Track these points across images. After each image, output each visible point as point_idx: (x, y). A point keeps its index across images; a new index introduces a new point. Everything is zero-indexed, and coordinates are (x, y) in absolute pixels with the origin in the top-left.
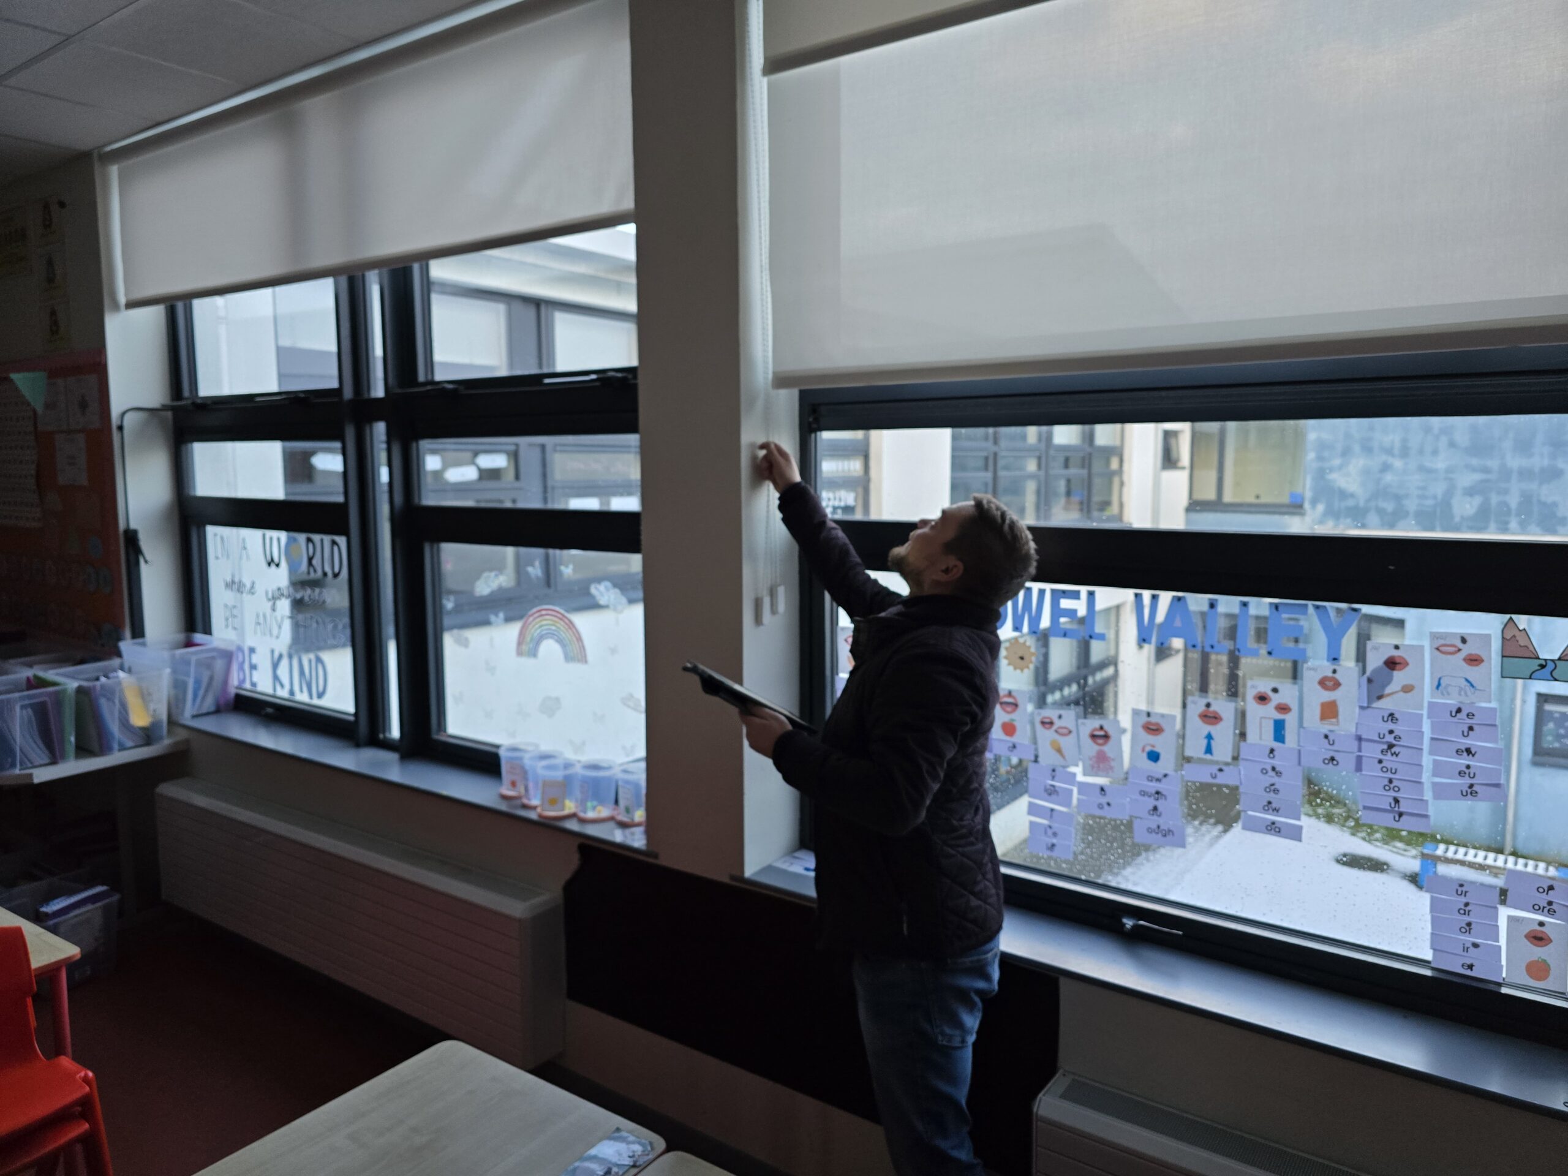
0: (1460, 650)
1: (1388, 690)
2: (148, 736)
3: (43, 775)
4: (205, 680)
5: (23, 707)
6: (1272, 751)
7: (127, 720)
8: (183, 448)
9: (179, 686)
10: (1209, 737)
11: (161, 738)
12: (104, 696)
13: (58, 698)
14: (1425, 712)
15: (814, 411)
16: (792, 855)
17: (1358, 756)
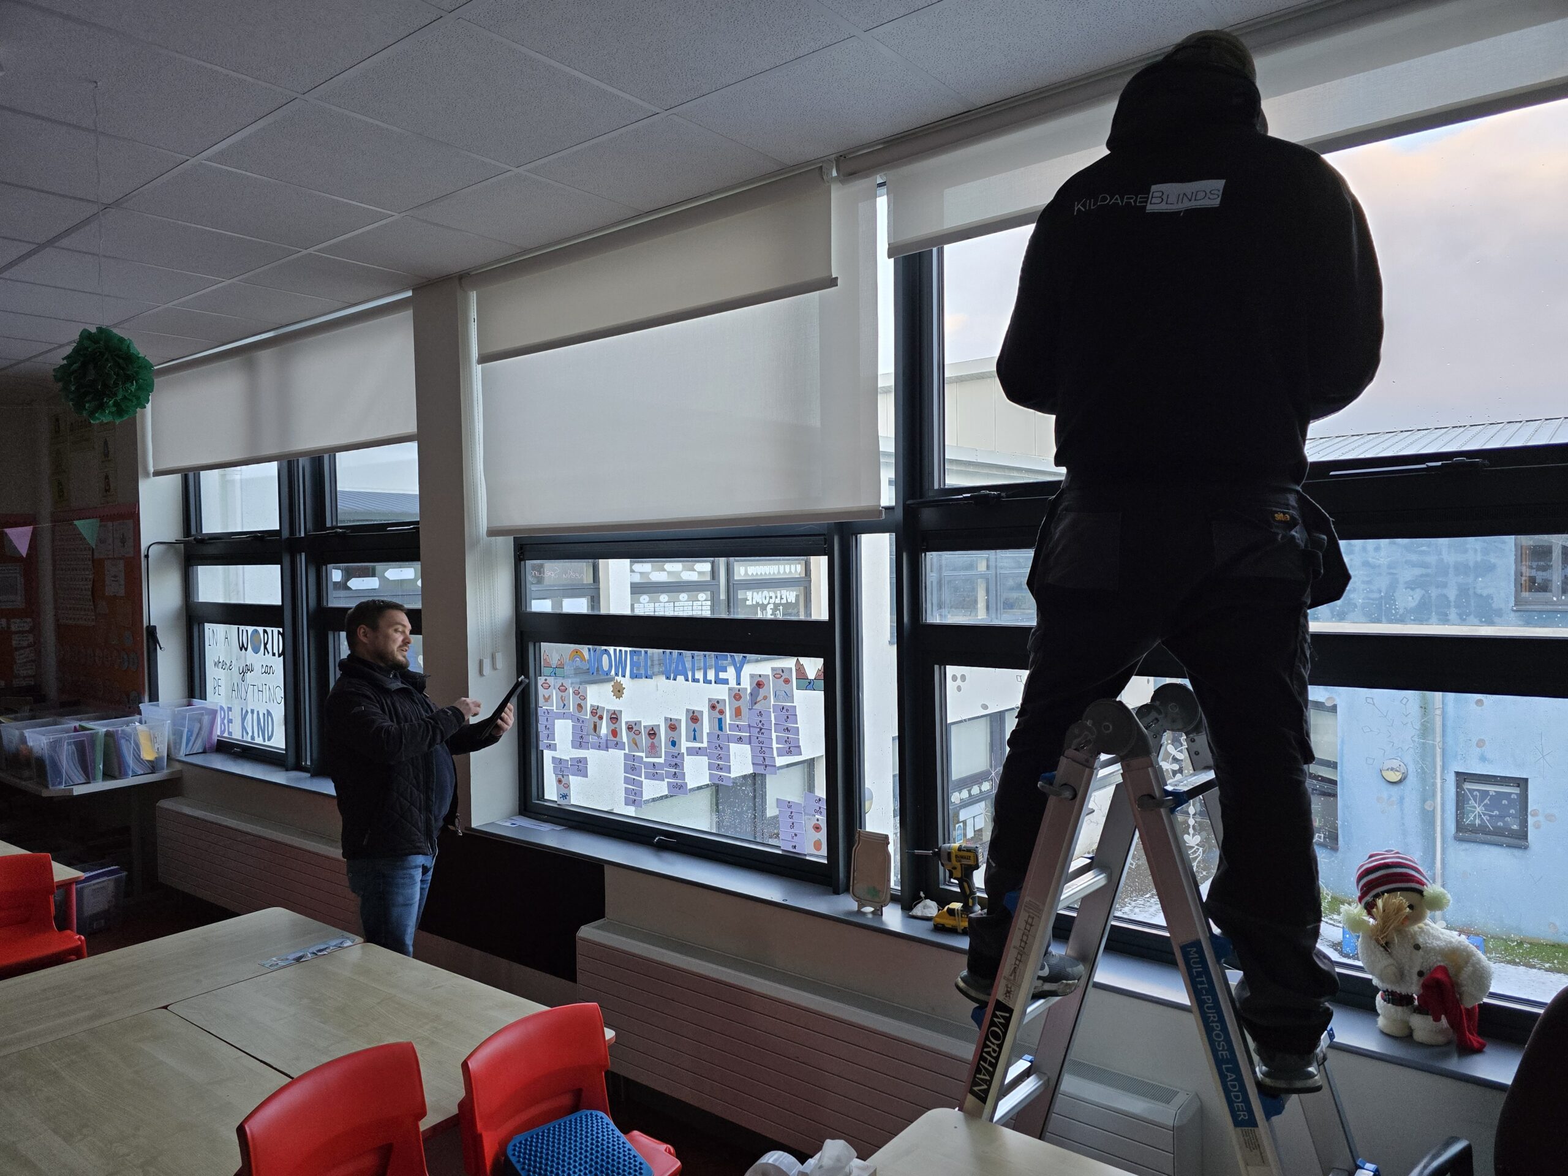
0: (782, 677)
1: (759, 699)
2: (153, 766)
3: (79, 790)
4: (196, 731)
5: (69, 744)
6: (718, 736)
7: (140, 756)
8: (191, 568)
9: (177, 734)
11: (163, 769)
12: (124, 738)
13: (93, 738)
14: (772, 710)
15: (521, 548)
16: (509, 817)
17: (750, 736)
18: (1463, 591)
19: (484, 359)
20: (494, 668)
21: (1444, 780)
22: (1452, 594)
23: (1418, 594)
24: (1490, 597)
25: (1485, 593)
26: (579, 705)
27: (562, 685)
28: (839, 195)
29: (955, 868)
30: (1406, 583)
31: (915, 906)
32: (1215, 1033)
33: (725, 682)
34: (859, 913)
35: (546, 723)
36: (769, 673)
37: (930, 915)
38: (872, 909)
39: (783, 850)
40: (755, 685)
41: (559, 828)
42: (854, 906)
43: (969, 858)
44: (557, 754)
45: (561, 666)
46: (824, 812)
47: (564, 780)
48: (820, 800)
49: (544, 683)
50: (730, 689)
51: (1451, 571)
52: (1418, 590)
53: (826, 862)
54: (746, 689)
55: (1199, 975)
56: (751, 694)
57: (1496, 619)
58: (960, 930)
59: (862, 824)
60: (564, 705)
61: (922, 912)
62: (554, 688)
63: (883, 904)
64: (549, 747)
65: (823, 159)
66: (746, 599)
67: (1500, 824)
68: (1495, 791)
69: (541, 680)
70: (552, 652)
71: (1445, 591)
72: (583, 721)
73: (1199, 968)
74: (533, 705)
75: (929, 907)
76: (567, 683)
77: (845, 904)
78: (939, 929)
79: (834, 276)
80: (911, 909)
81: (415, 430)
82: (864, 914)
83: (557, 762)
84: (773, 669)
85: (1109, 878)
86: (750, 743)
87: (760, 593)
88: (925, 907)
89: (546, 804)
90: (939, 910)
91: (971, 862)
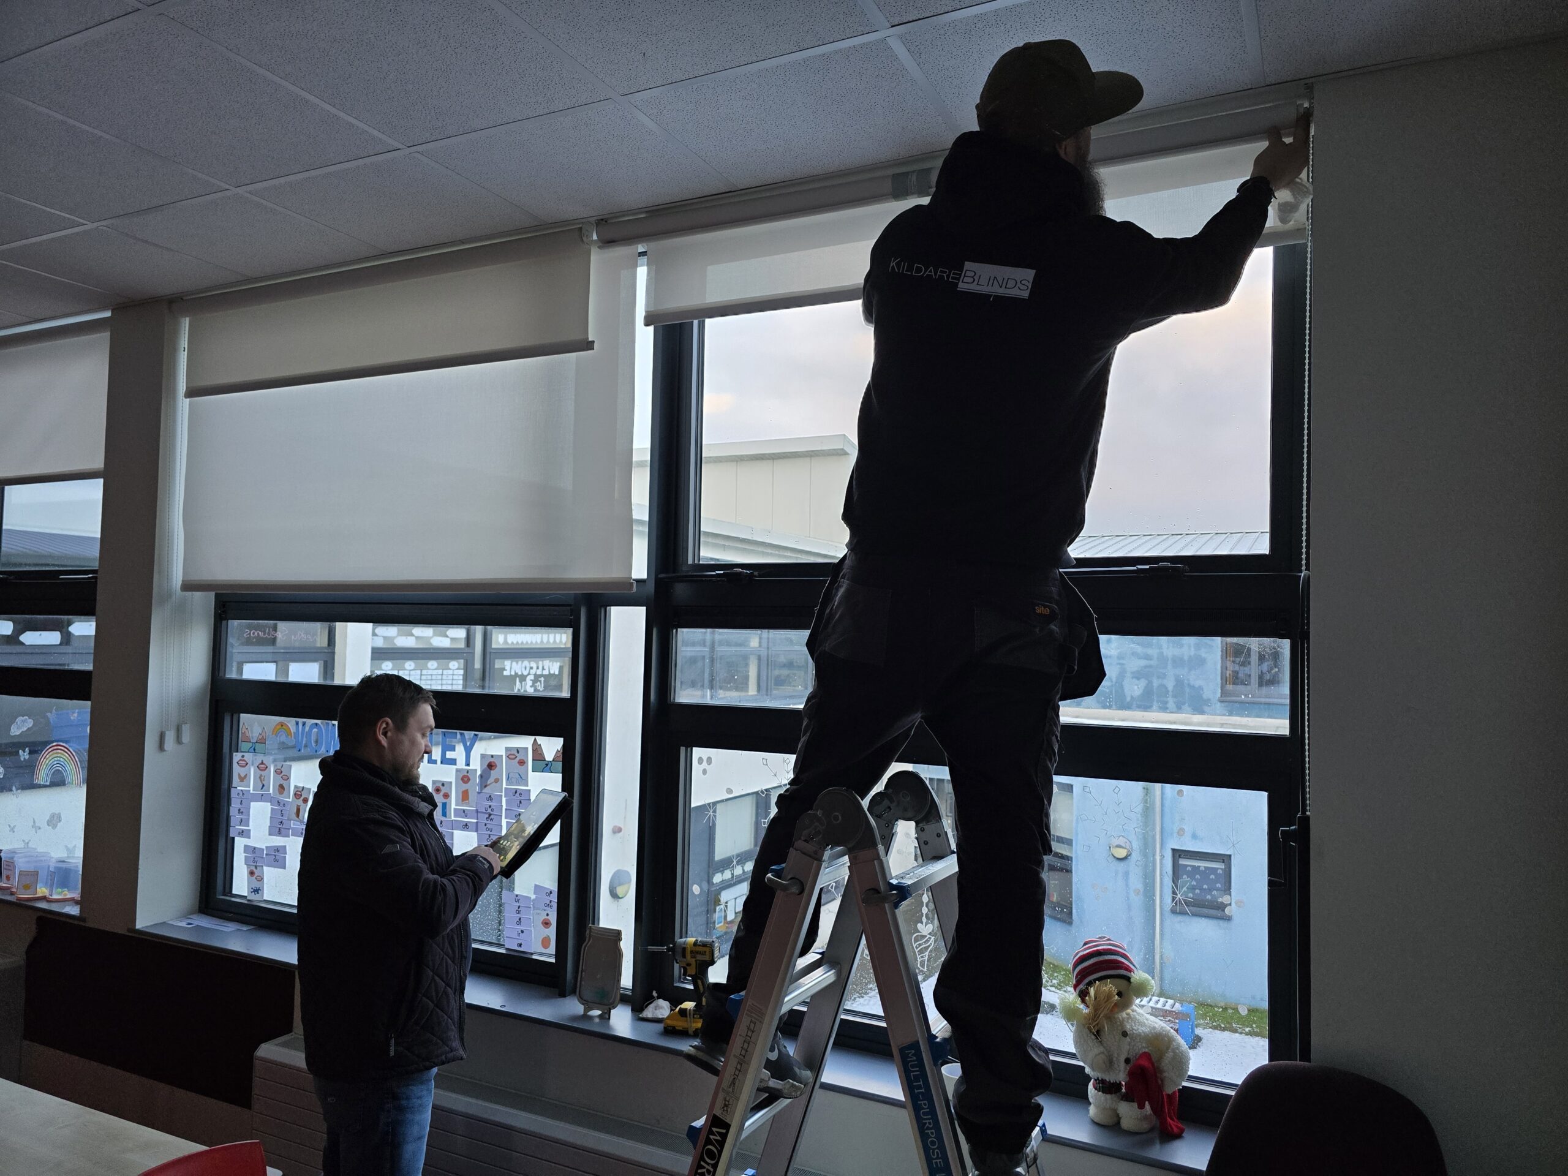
0: (516, 758)
1: (489, 782)
14: (503, 794)
15: (224, 606)
16: (186, 915)
17: (477, 822)
18: (1179, 683)
19: (191, 393)
20: (179, 740)
21: (1162, 857)
22: (1170, 684)
23: (1143, 683)
24: (1201, 688)
25: (1197, 683)
26: (281, 787)
27: (262, 763)
28: (598, 260)
29: (689, 965)
30: (1132, 673)
31: (647, 1006)
32: (930, 1140)
33: (453, 762)
34: (585, 1017)
35: (239, 806)
36: (503, 753)
37: (660, 1017)
38: (599, 1012)
39: (507, 949)
40: (486, 766)
41: (245, 928)
42: (578, 1008)
43: (704, 953)
44: (251, 842)
45: (262, 741)
46: (555, 905)
47: (257, 872)
48: (551, 893)
49: (240, 760)
50: (457, 770)
51: (1170, 662)
52: (1143, 680)
53: (553, 961)
54: (476, 770)
55: (917, 1078)
56: (481, 776)
57: (1206, 708)
58: (691, 1032)
59: (595, 918)
60: (263, 786)
61: (653, 1013)
62: (253, 765)
63: (611, 1007)
64: (242, 833)
65: (584, 220)
66: (504, 669)
67: (1209, 897)
68: (1205, 867)
69: (237, 757)
70: (253, 724)
71: (1165, 682)
72: (284, 805)
73: (916, 1071)
74: (225, 786)
75: (662, 1008)
76: (268, 760)
77: (572, 1007)
78: (670, 1031)
79: (590, 339)
80: (641, 1010)
81: (102, 466)
82: (591, 1018)
83: (251, 850)
84: (507, 749)
85: (839, 975)
86: (477, 831)
87: (520, 663)
88: (656, 1008)
89: (233, 899)
90: (671, 1010)
91: (707, 958)
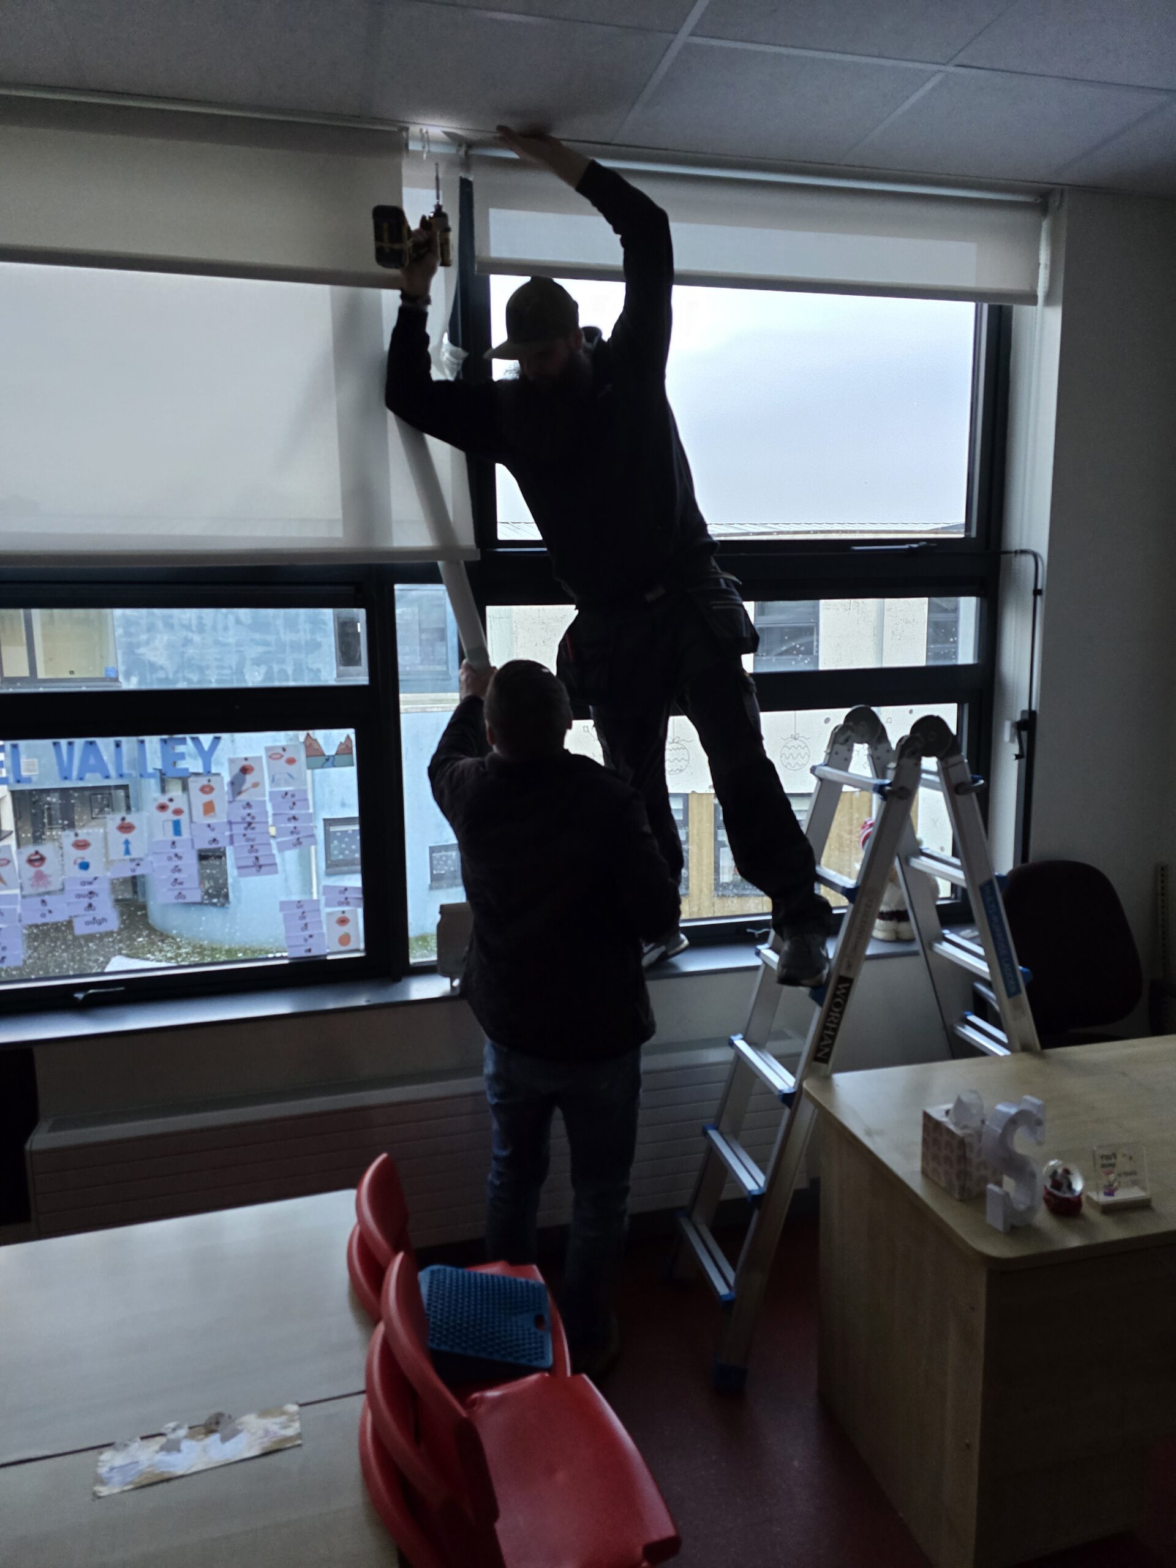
0: (282, 756)
1: (244, 788)
6: (174, 843)
10: (127, 842)
14: (267, 798)
39: (291, 959)
40: (237, 771)
48: (346, 890)
53: (362, 954)
56: (232, 783)
